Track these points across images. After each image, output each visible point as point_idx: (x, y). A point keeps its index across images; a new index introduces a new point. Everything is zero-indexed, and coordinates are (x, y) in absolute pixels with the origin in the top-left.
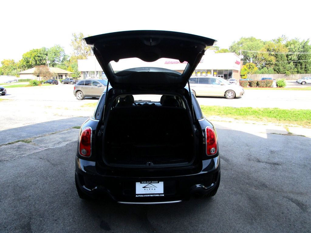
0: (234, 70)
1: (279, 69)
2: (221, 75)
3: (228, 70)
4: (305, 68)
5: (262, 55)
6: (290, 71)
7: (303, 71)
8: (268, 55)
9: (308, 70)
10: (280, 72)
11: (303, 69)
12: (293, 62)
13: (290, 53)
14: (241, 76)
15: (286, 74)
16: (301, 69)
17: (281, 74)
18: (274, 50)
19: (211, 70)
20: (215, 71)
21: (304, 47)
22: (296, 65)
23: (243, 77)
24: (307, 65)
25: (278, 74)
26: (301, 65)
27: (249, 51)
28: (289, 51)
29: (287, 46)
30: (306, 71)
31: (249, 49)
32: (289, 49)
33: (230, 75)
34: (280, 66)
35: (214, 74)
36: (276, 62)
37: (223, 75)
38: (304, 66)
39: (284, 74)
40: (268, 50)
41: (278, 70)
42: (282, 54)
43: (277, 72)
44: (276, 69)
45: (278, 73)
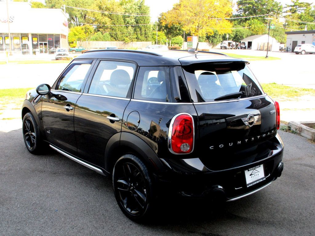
0: (61, 35)
1: (116, 34)
2: (43, 43)
3: (53, 35)
4: (145, 34)
5: (94, 14)
6: (129, 37)
7: (143, 38)
8: (101, 15)
9: (148, 37)
10: (117, 38)
11: (143, 36)
12: (131, 26)
13: (127, 14)
14: (69, 43)
15: (125, 41)
16: (141, 35)
17: (119, 41)
18: (107, 9)
19: (28, 34)
20: (34, 36)
21: (140, 8)
22: (135, 30)
23: (71, 44)
24: (146, 30)
25: (116, 42)
26: (141, 29)
27: (74, 8)
28: (126, 12)
29: (121, 4)
30: (146, 37)
31: (75, 5)
32: (125, 9)
33: (57, 41)
34: (117, 30)
35: (34, 40)
36: (112, 26)
37: (47, 43)
38: (143, 32)
39: (123, 41)
40: (100, 8)
41: (115, 36)
42: (118, 15)
43: (115, 38)
44: (113, 35)
45: (116, 40)
